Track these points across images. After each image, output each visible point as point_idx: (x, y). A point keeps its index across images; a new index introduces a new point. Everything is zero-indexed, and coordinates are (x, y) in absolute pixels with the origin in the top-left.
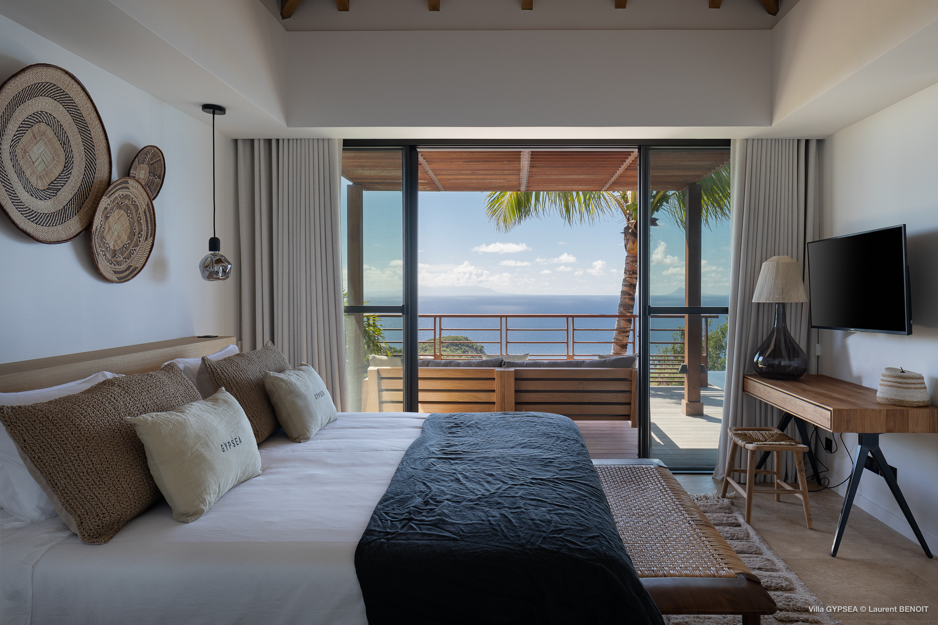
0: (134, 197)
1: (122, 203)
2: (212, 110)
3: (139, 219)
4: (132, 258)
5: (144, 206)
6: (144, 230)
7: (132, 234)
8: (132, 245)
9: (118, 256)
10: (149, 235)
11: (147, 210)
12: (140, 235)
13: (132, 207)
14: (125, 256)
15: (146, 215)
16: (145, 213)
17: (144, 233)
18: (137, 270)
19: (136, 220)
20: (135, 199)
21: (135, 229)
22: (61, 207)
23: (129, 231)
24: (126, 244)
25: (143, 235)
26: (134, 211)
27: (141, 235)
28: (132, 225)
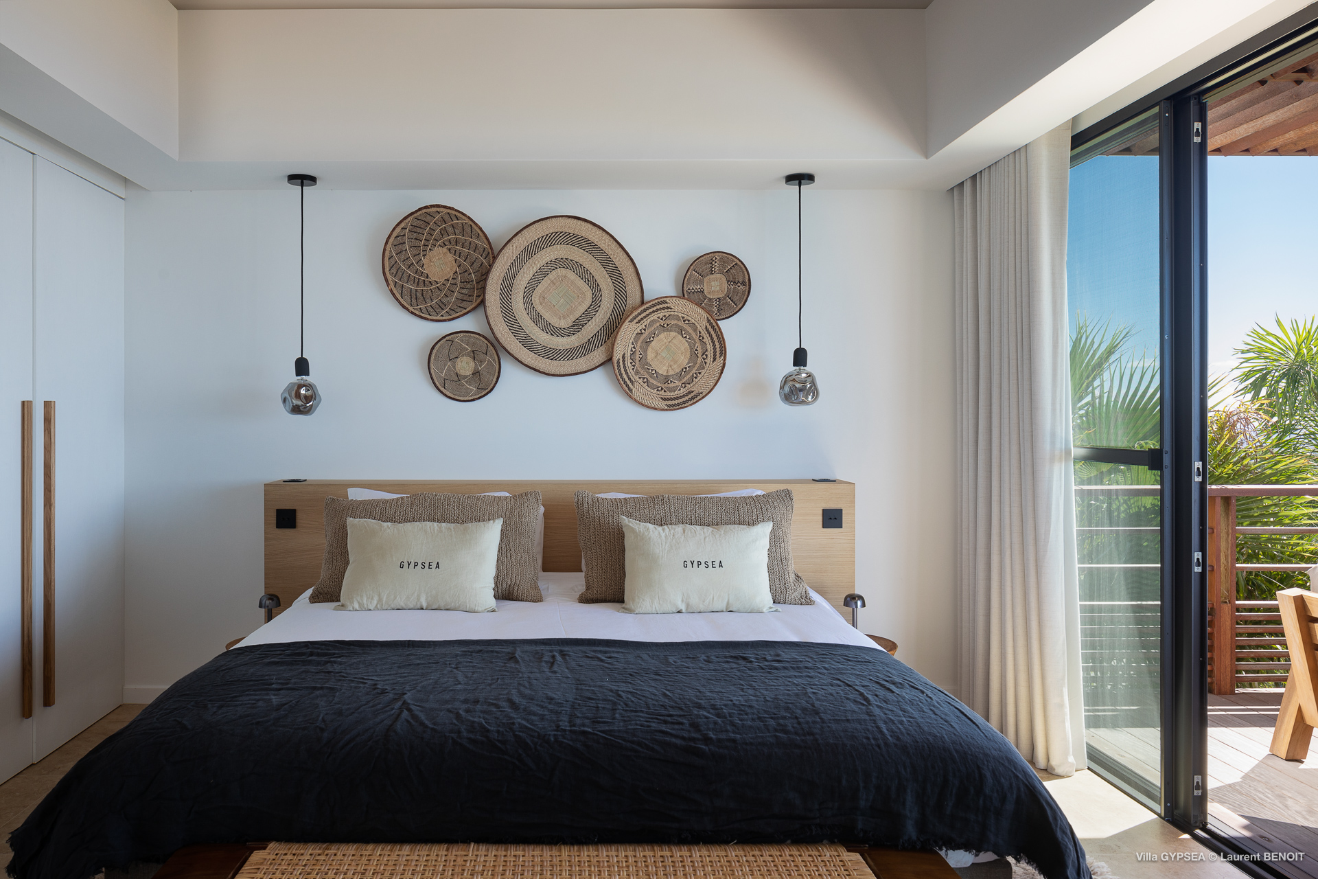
0: (683, 315)
1: (668, 325)
2: (798, 181)
3: (701, 338)
4: (694, 383)
5: (705, 323)
6: (709, 350)
7: (694, 355)
8: (696, 368)
9: (671, 381)
10: (718, 355)
11: (709, 327)
12: (704, 356)
13: (686, 327)
14: (684, 381)
15: (709, 333)
16: (707, 330)
17: (710, 353)
18: (701, 396)
19: (697, 340)
20: (686, 317)
21: (696, 350)
22: (586, 340)
23: (689, 353)
24: (686, 368)
25: (709, 356)
26: (691, 331)
27: (706, 355)
28: (692, 346)
